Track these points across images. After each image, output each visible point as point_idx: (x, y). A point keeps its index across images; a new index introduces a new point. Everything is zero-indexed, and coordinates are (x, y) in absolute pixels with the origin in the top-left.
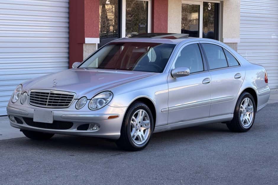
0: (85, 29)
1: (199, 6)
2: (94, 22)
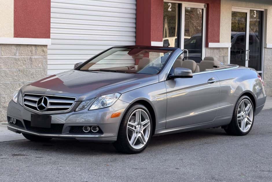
1: (246, 13)
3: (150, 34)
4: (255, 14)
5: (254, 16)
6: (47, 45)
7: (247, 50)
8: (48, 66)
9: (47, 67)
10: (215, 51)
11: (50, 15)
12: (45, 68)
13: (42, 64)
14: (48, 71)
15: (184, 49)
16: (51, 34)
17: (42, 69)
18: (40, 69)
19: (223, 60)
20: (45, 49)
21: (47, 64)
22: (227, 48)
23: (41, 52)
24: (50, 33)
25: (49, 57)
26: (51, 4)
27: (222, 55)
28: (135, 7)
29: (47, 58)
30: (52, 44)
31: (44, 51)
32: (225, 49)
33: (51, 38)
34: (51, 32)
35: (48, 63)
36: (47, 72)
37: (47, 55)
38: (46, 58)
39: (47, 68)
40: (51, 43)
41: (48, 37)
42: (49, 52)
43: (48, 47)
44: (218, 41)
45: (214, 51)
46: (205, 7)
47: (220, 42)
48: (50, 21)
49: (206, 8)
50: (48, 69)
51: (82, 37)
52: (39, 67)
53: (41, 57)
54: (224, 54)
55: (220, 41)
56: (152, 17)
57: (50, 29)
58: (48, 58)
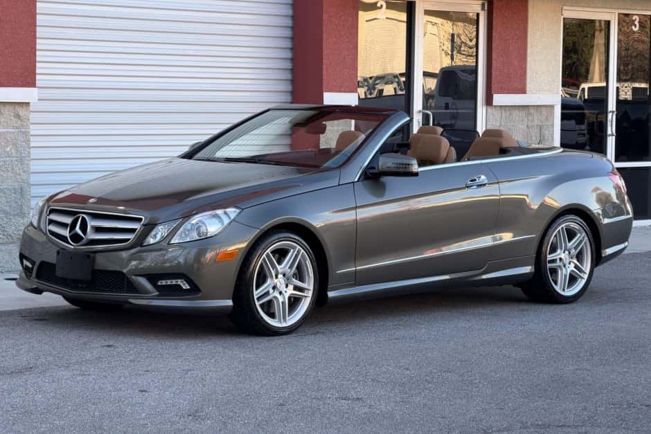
0: (325, 73)
1: (608, 22)
2: (345, 58)
3: (322, 76)
4: (637, 23)
5: (633, 27)
6: (28, 104)
7: (613, 112)
8: (32, 151)
9: (29, 153)
10: (516, 113)
11: (35, 32)
12: (24, 155)
13: (15, 145)
14: (32, 163)
15: (423, 109)
16: (38, 77)
17: (14, 159)
18: (9, 157)
19: (538, 135)
20: (22, 112)
21: (29, 148)
22: (552, 107)
23: (12, 118)
24: (34, 74)
25: (34, 130)
26: (37, 6)
27: (536, 123)
28: (290, 12)
29: (29, 132)
30: (39, 100)
31: (19, 116)
32: (543, 110)
33: (37, 85)
34: (38, 71)
35: (31, 145)
36: (28, 164)
37: (27, 125)
38: (26, 134)
39: (30, 156)
40: (37, 98)
41: (31, 83)
42: (34, 117)
43: (32, 108)
44: (522, 90)
45: (510, 114)
46: (483, 9)
47: (528, 92)
48: (35, 47)
49: (486, 12)
50: (31, 158)
51: (125, 83)
52: (8, 154)
53: (13, 130)
54: (541, 122)
55: (528, 89)
56: (324, 36)
57: (35, 65)
58: (32, 133)
